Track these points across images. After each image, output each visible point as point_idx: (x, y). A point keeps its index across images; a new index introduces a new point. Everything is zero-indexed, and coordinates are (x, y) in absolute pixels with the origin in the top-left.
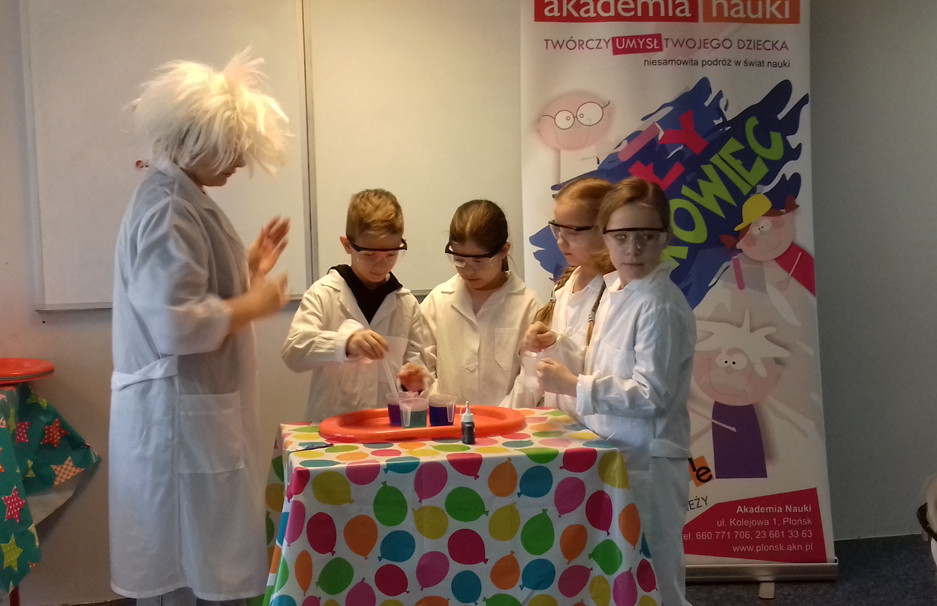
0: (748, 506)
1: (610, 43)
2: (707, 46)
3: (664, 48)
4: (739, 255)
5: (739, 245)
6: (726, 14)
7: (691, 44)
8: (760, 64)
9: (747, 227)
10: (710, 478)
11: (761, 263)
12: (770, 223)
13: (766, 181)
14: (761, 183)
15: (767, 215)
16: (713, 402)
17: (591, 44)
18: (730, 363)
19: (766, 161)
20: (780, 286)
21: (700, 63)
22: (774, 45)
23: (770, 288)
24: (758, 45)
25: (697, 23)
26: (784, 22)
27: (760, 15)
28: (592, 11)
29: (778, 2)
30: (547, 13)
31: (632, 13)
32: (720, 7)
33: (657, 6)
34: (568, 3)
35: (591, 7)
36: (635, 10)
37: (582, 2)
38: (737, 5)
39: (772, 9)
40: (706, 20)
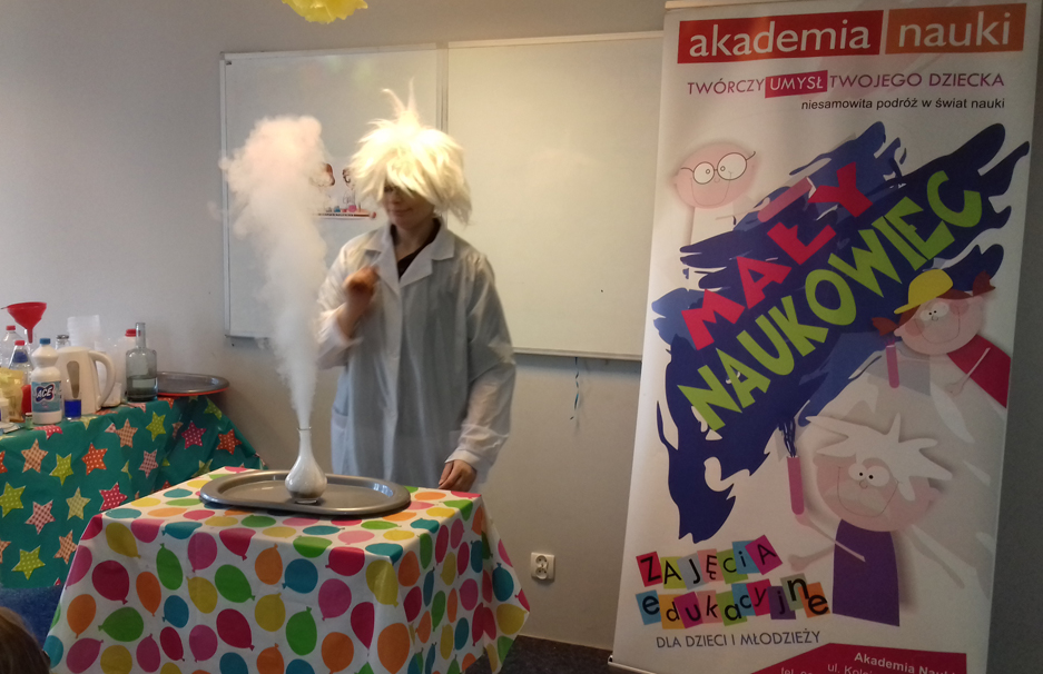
0: (870, 656)
1: (763, 85)
2: (886, 83)
3: (829, 88)
4: (897, 344)
5: (897, 333)
6: (917, 43)
7: (865, 81)
8: (962, 104)
9: (913, 311)
10: (825, 610)
11: (929, 356)
12: (947, 307)
13: (948, 253)
14: (939, 256)
15: (944, 296)
16: (837, 520)
17: (741, 87)
18: (866, 476)
19: (953, 228)
20: (951, 390)
21: (875, 105)
22: (983, 79)
23: (934, 389)
24: (960, 80)
25: (876, 56)
26: (1001, 48)
27: (967, 42)
28: (747, 47)
29: (994, 25)
30: (692, 52)
31: (795, 48)
32: (911, 34)
33: (826, 38)
34: (719, 40)
35: (747, 43)
36: (799, 43)
37: (736, 38)
38: (936, 30)
39: (984, 33)
40: (889, 51)
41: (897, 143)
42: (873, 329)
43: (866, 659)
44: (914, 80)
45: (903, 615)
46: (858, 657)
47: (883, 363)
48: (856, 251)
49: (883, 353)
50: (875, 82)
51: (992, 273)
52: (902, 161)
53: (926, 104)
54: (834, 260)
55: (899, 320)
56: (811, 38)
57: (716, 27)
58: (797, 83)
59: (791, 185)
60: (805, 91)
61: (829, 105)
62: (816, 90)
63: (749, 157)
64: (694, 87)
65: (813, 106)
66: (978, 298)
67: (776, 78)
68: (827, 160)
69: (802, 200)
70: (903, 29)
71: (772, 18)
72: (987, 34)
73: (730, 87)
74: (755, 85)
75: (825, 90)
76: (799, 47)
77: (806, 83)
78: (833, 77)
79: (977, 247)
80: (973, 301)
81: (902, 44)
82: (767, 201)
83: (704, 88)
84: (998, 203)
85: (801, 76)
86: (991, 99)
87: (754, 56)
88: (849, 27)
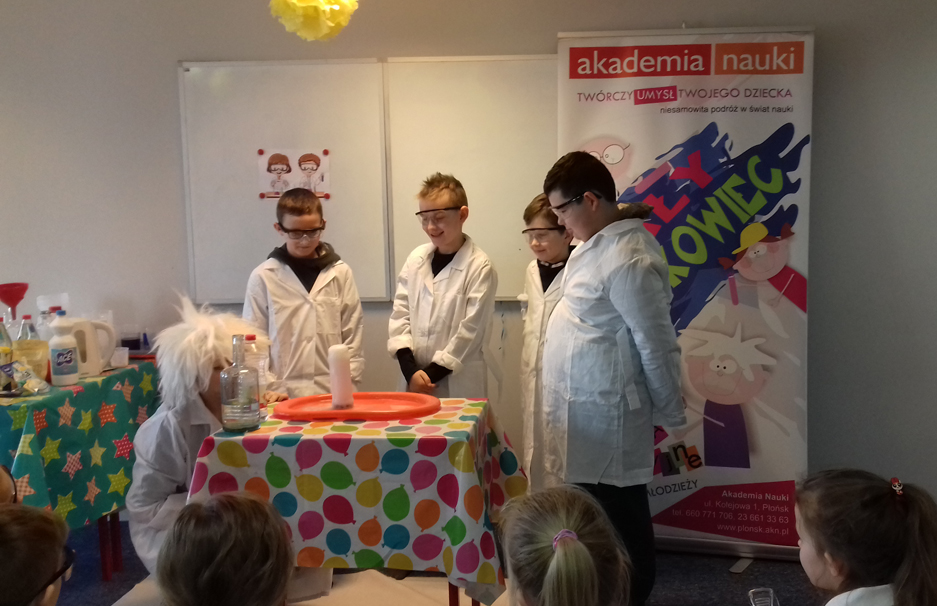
0: (733, 492)
1: (633, 96)
2: (717, 95)
3: (679, 98)
4: (736, 275)
5: (735, 267)
6: (735, 67)
7: (702, 93)
8: (765, 110)
9: (745, 251)
10: (700, 465)
11: (755, 282)
12: (766, 248)
13: (764, 211)
14: (759, 213)
15: (763, 241)
16: (705, 400)
17: (617, 96)
18: (721, 367)
19: (765, 194)
20: (772, 303)
21: (710, 110)
22: (779, 93)
23: (762, 304)
24: (764, 93)
25: (707, 76)
26: (789, 72)
27: (767, 67)
28: (619, 68)
29: (784, 55)
30: (580, 71)
31: (652, 69)
32: (730, 61)
33: (674, 62)
34: (598, 63)
35: (618, 65)
36: (655, 66)
37: (611, 60)
38: (746, 59)
39: (778, 61)
40: (717, 73)
41: (726, 137)
42: (718, 265)
43: (730, 494)
44: (735, 93)
45: (752, 460)
46: (724, 493)
47: (727, 290)
48: (705, 213)
49: (727, 282)
50: (709, 95)
51: (792, 223)
52: (730, 149)
53: (744, 109)
54: (690, 219)
55: (736, 258)
56: (664, 63)
57: (596, 53)
58: (656, 95)
59: (656, 167)
60: (661, 100)
61: (679, 110)
62: (669, 100)
63: (626, 147)
64: (582, 96)
65: (669, 110)
66: (784, 241)
67: (641, 91)
68: (681, 149)
69: (665, 178)
70: (726, 57)
71: (636, 47)
72: (779, 62)
73: (609, 97)
74: (626, 96)
75: (675, 99)
76: (656, 69)
77: (662, 95)
78: (681, 90)
79: (781, 207)
80: (781, 243)
81: (725, 68)
82: (641, 179)
83: (589, 97)
84: (793, 176)
85: (659, 89)
86: (784, 106)
87: (624, 75)
88: (690, 55)
